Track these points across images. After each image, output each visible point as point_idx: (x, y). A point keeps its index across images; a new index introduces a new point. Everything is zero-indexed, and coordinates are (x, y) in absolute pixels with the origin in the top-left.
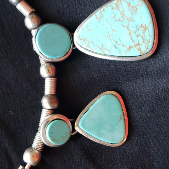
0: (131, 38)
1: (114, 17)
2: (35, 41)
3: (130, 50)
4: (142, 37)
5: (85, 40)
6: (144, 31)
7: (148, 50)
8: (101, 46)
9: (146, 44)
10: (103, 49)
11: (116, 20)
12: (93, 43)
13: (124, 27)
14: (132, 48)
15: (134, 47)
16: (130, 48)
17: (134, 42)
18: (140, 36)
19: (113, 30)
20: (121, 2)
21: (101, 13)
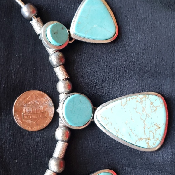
0: (144, 131)
1: (136, 109)
2: (63, 105)
3: (140, 141)
4: (153, 134)
5: (105, 118)
6: (156, 130)
7: (154, 146)
8: (117, 129)
9: (155, 140)
10: (118, 132)
11: (137, 112)
12: (111, 124)
13: (142, 120)
14: (142, 140)
15: (144, 139)
16: (141, 139)
17: (145, 135)
18: (152, 132)
19: (132, 119)
20: (145, 99)
21: (127, 102)
